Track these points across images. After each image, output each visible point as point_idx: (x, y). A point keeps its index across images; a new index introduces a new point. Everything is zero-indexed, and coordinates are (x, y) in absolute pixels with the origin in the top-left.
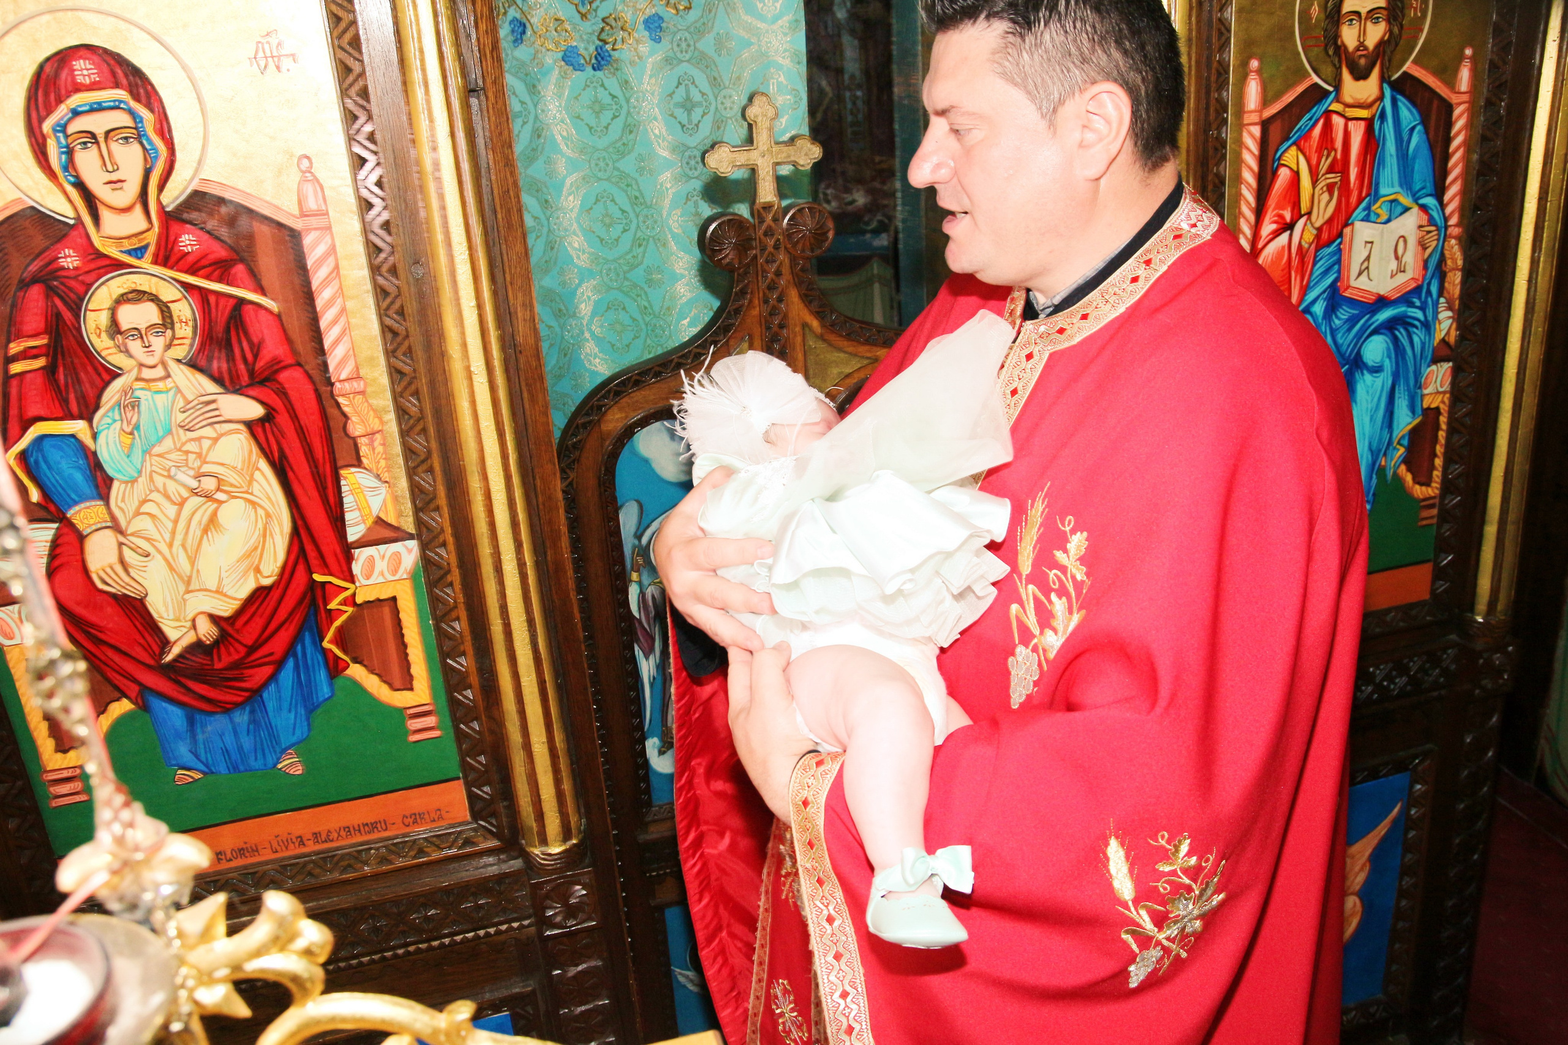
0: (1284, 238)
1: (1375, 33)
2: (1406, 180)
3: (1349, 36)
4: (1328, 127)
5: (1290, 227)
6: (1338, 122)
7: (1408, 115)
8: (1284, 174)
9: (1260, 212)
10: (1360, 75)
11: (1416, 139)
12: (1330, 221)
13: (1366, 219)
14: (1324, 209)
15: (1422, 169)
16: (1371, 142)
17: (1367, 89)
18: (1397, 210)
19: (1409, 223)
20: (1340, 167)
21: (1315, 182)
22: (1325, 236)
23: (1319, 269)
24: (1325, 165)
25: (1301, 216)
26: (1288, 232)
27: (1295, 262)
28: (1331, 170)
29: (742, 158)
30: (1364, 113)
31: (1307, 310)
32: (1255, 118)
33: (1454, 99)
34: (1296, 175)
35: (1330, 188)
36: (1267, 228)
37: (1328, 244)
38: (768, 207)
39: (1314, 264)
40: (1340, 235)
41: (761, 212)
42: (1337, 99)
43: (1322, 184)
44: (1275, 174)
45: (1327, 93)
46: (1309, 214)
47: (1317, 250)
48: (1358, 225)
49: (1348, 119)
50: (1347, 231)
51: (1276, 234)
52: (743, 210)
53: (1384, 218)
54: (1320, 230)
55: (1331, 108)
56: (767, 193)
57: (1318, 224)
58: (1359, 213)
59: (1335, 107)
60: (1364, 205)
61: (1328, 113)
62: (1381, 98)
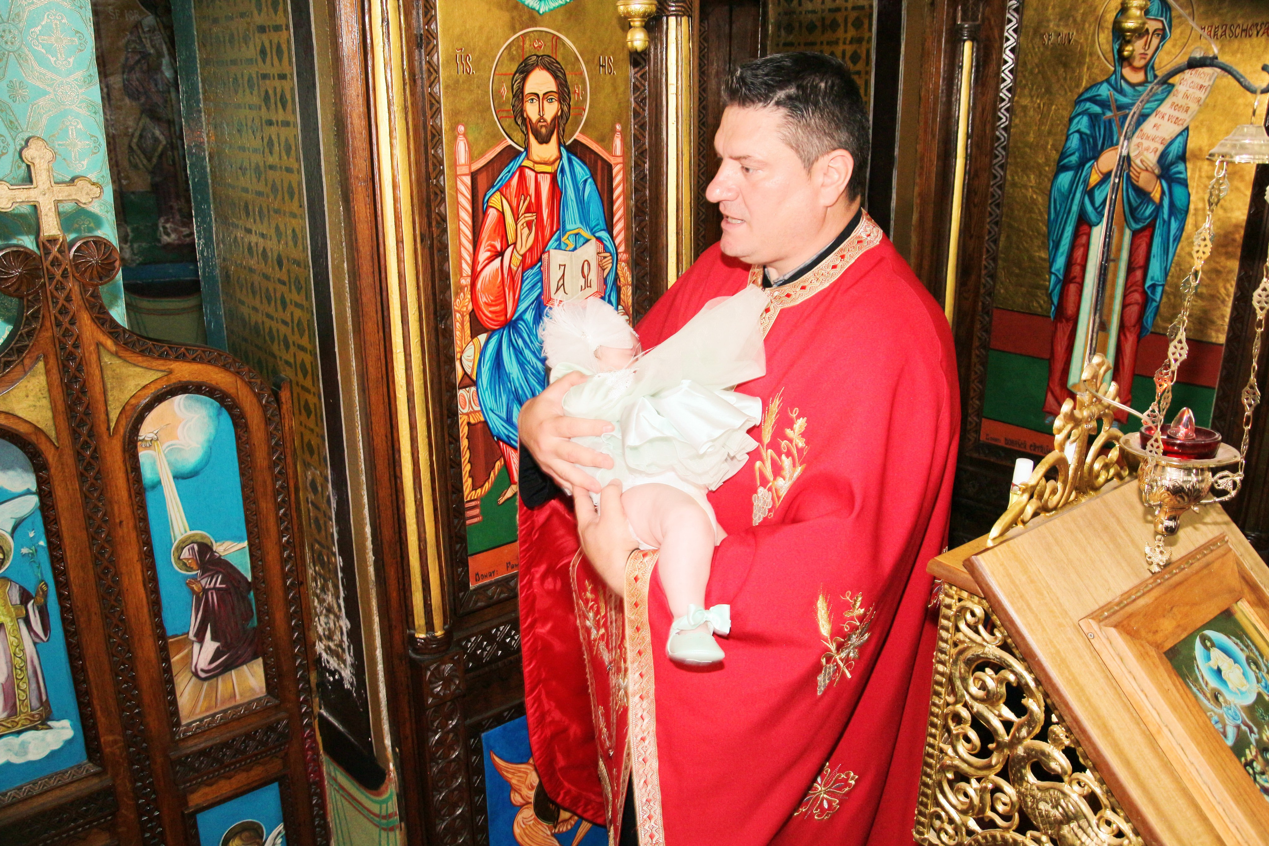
0: (497, 262)
1: (551, 110)
2: (584, 218)
3: (532, 111)
4: (522, 178)
5: (501, 254)
6: (530, 174)
7: (582, 171)
8: (492, 214)
9: (476, 243)
10: (544, 140)
11: (590, 188)
12: (531, 250)
13: (558, 247)
14: (526, 240)
15: (596, 210)
16: (556, 191)
17: (549, 150)
18: (580, 241)
19: (590, 251)
20: (535, 208)
21: (516, 220)
22: (528, 261)
23: (526, 286)
24: (523, 208)
25: (508, 246)
26: (500, 258)
27: (507, 282)
28: (528, 210)
29: (23, 195)
30: (549, 169)
31: (520, 318)
32: (465, 170)
33: (612, 160)
34: (502, 214)
35: (529, 224)
36: (483, 255)
37: (532, 266)
38: (53, 240)
39: (522, 282)
40: (540, 259)
41: (46, 245)
42: (528, 157)
43: (522, 221)
44: (485, 213)
45: (519, 153)
46: (515, 244)
47: (523, 271)
48: (552, 252)
49: (537, 173)
50: (545, 256)
51: (490, 260)
52: (28, 242)
53: (572, 247)
54: (524, 256)
55: (523, 164)
56: (50, 227)
57: (522, 252)
58: (552, 243)
59: (526, 163)
60: (555, 237)
61: (521, 168)
62: (560, 157)
